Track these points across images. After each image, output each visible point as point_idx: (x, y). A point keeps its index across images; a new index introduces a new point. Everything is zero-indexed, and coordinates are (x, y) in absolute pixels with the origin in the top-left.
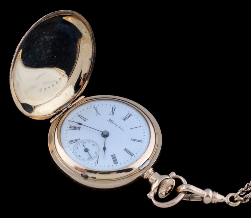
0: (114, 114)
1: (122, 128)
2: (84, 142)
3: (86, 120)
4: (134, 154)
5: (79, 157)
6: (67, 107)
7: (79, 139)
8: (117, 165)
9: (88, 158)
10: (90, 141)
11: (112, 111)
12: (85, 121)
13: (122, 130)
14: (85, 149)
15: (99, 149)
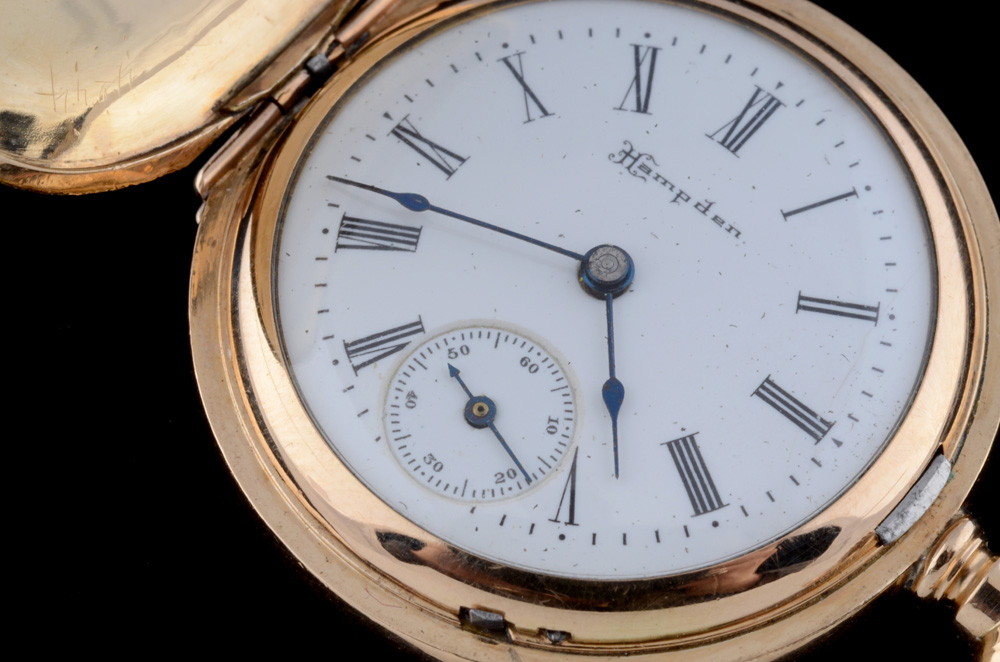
0: (651, 109)
1: (722, 216)
2: (456, 345)
3: (453, 163)
4: (830, 425)
5: (429, 470)
6: (305, 66)
7: (417, 327)
8: (715, 524)
9: (500, 478)
10: (499, 333)
11: (637, 78)
12: (449, 173)
13: (721, 231)
14: (473, 400)
15: (569, 392)
